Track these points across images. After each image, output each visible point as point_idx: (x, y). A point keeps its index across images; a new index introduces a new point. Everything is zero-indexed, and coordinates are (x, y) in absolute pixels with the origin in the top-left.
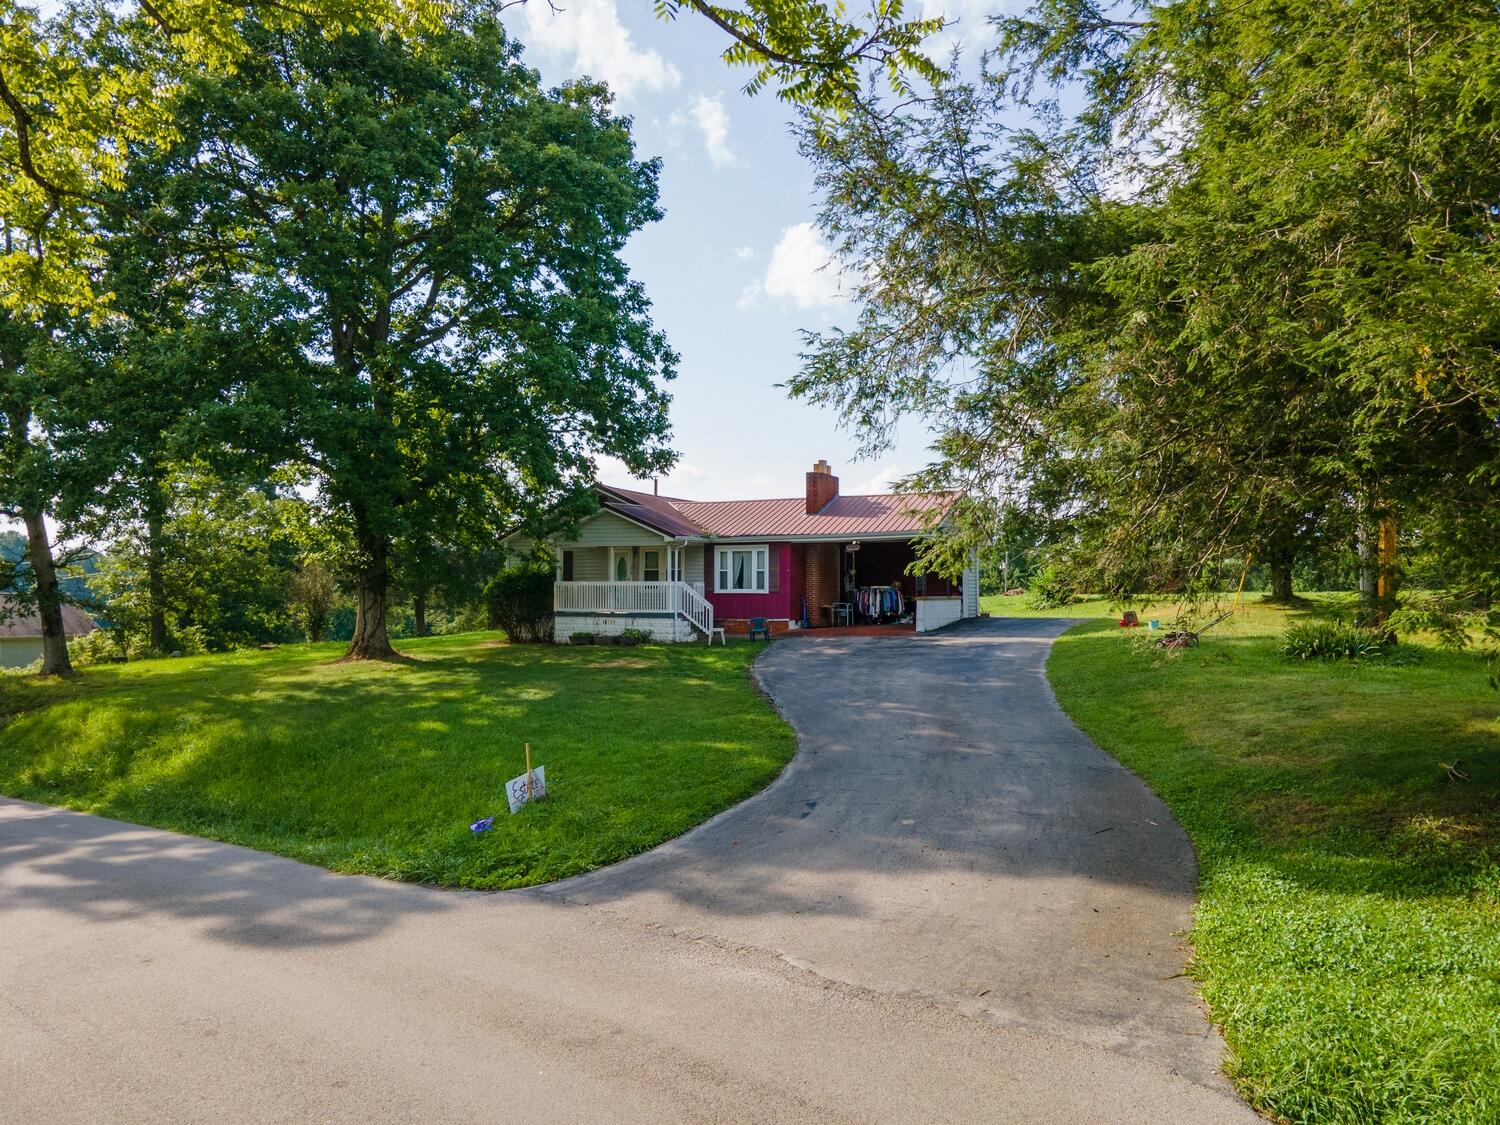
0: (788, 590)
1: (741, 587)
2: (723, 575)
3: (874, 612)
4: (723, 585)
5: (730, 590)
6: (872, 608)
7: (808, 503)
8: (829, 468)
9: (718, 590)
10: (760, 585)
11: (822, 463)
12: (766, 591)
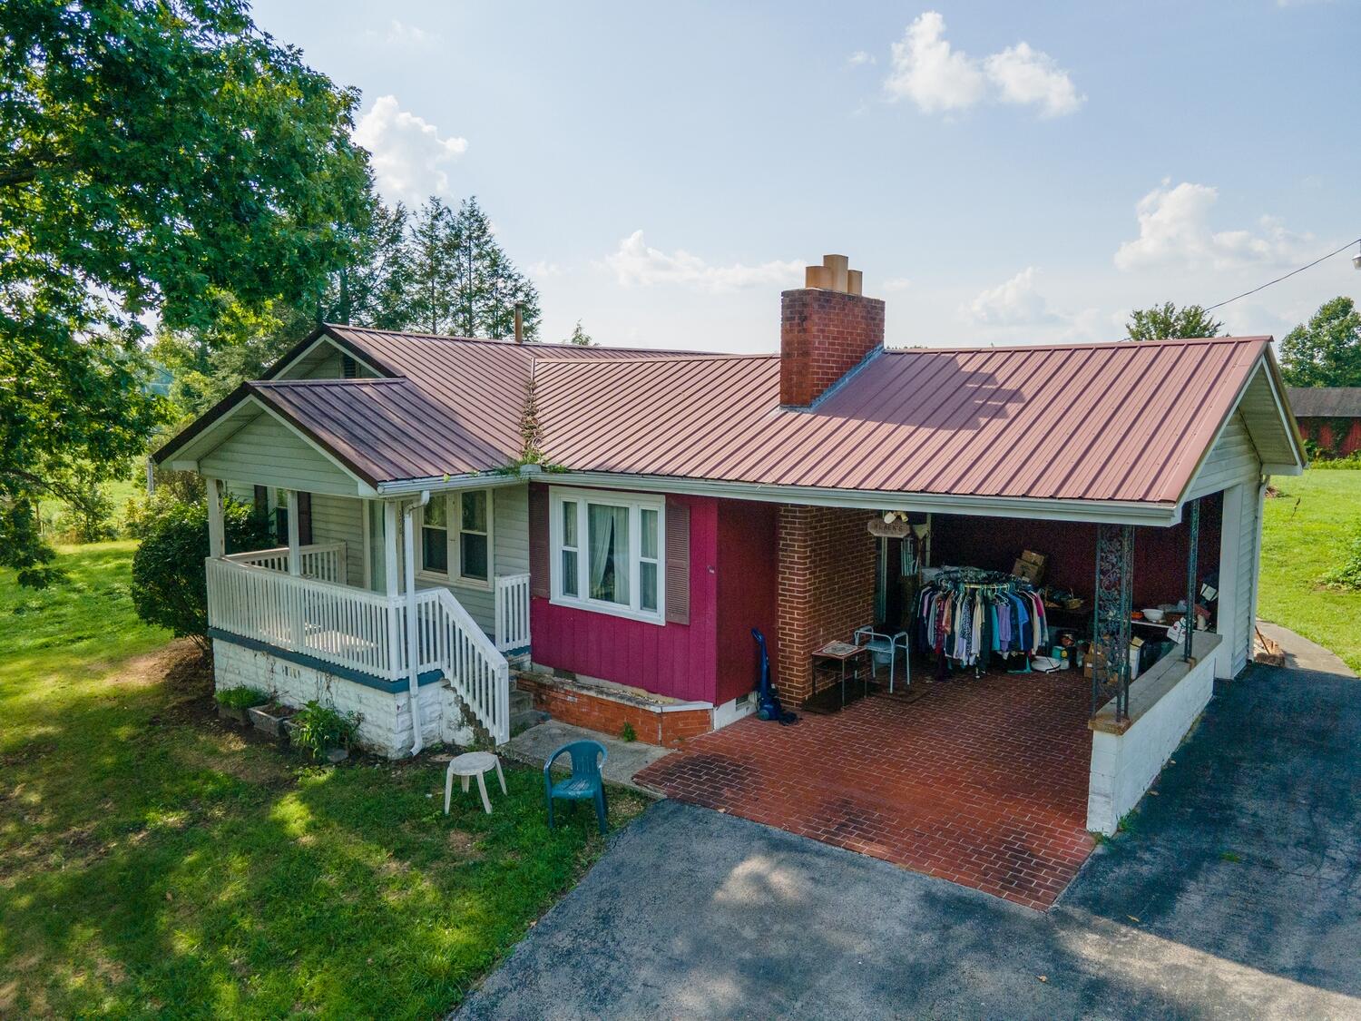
0: (711, 624)
1: (608, 597)
2: (570, 559)
3: (966, 651)
4: (570, 588)
5: (584, 600)
6: (960, 644)
7: (786, 374)
8: (855, 277)
9: (558, 597)
10: (648, 602)
11: (834, 263)
12: (658, 617)
